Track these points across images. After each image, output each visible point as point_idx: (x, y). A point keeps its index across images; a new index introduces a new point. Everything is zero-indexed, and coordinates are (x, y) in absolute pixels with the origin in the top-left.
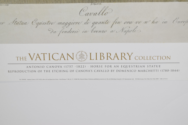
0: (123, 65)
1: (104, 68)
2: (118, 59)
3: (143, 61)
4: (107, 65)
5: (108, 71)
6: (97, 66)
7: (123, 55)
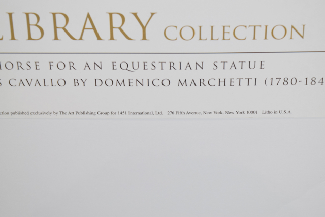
0: (118, 59)
1: (44, 73)
2: (99, 38)
3: (195, 45)
4: (55, 59)
5: (61, 83)
6: (19, 66)
7: (117, 21)
